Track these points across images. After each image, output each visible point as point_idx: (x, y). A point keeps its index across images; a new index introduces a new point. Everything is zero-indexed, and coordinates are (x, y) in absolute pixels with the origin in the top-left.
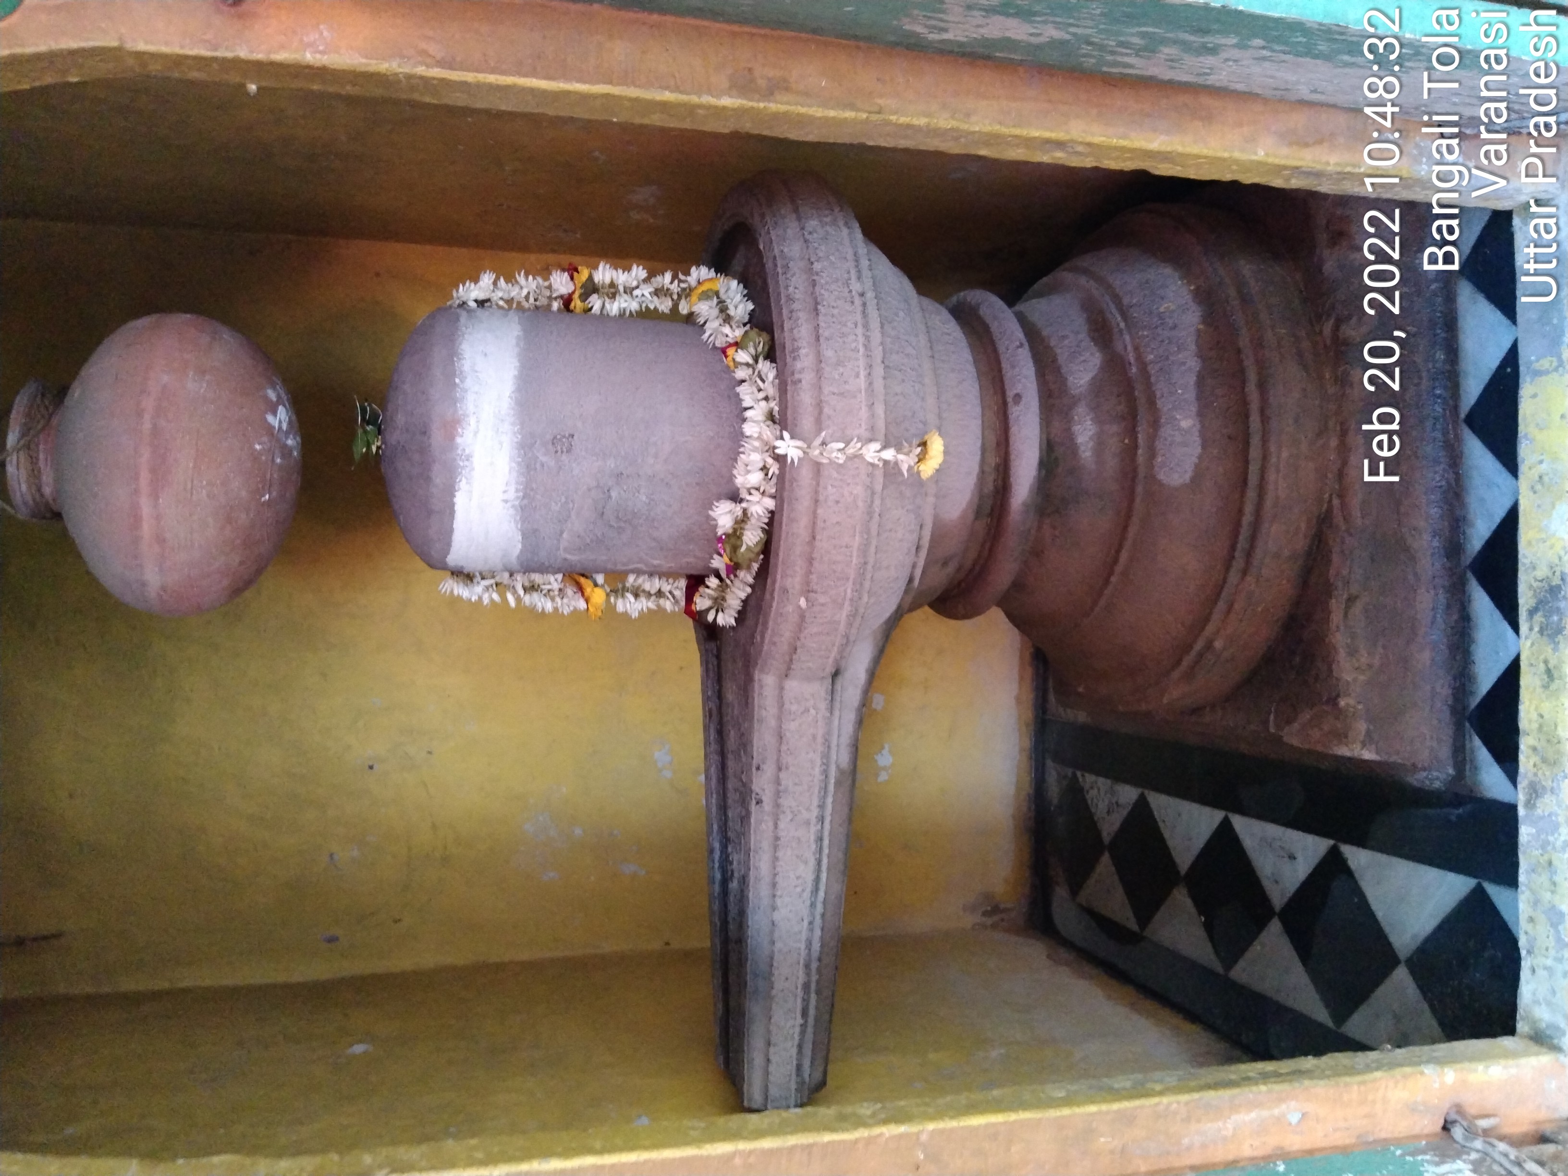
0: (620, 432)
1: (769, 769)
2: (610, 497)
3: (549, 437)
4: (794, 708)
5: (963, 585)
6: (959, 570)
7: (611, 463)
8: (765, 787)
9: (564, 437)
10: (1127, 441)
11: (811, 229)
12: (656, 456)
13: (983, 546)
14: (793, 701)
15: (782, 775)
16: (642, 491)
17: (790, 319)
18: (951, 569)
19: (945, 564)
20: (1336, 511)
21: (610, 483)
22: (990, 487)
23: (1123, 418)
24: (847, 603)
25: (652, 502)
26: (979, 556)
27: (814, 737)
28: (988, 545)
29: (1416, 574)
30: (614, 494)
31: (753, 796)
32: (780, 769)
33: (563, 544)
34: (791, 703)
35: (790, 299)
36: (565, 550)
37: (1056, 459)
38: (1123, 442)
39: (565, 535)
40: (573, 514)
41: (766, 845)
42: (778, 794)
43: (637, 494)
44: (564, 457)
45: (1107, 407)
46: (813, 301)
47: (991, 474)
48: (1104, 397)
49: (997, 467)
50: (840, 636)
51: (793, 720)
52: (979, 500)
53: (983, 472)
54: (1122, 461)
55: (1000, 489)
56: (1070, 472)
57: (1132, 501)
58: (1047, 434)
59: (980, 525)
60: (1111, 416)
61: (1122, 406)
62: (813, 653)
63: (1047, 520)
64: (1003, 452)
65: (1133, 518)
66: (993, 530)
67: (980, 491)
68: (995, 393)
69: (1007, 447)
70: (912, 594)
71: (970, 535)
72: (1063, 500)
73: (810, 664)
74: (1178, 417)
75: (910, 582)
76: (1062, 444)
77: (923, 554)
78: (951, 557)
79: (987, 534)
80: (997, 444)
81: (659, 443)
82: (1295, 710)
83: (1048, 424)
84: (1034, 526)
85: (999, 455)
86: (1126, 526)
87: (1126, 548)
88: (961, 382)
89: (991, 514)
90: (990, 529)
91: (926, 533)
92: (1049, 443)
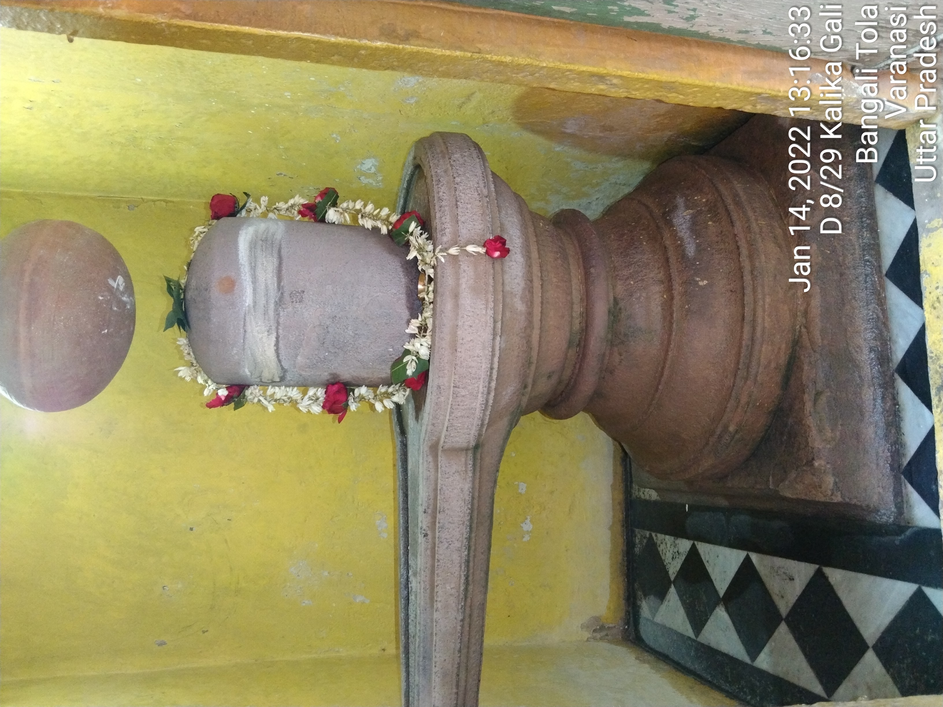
0: (335, 289)
2: (328, 332)
3: (288, 292)
4: (448, 470)
5: (564, 394)
6: (560, 382)
9: (298, 292)
10: (665, 296)
11: (454, 159)
13: (575, 367)
15: (440, 516)
16: (350, 328)
17: (440, 211)
18: (554, 380)
19: (549, 377)
20: (805, 337)
21: (328, 323)
22: (577, 327)
23: (662, 282)
24: (480, 395)
26: (573, 373)
27: (462, 490)
28: (578, 366)
29: (860, 377)
30: (330, 330)
33: (298, 364)
34: (446, 466)
35: (440, 199)
36: (300, 368)
37: (620, 309)
38: (663, 297)
39: (299, 358)
40: (304, 342)
45: (652, 275)
46: (454, 200)
47: (577, 318)
48: (649, 269)
49: (581, 314)
50: (476, 419)
51: (447, 478)
52: (571, 335)
53: (572, 317)
54: (662, 309)
55: (584, 328)
56: (629, 317)
57: (670, 335)
58: (614, 293)
59: (572, 353)
60: (654, 281)
61: (661, 274)
62: (459, 431)
63: (616, 349)
64: (585, 304)
65: (671, 346)
66: (581, 356)
67: (571, 328)
68: (579, 268)
69: (587, 300)
70: (527, 396)
71: (566, 358)
72: (626, 335)
73: (457, 439)
74: (698, 279)
75: (525, 387)
76: (623, 300)
77: (533, 368)
78: (553, 372)
79: (577, 359)
80: (581, 299)
81: (360, 297)
82: (785, 472)
83: (614, 287)
84: (607, 352)
85: (583, 306)
86: (667, 351)
87: (667, 366)
88: (556, 259)
89: (579, 345)
90: (579, 355)
91: (534, 354)
92: (615, 299)
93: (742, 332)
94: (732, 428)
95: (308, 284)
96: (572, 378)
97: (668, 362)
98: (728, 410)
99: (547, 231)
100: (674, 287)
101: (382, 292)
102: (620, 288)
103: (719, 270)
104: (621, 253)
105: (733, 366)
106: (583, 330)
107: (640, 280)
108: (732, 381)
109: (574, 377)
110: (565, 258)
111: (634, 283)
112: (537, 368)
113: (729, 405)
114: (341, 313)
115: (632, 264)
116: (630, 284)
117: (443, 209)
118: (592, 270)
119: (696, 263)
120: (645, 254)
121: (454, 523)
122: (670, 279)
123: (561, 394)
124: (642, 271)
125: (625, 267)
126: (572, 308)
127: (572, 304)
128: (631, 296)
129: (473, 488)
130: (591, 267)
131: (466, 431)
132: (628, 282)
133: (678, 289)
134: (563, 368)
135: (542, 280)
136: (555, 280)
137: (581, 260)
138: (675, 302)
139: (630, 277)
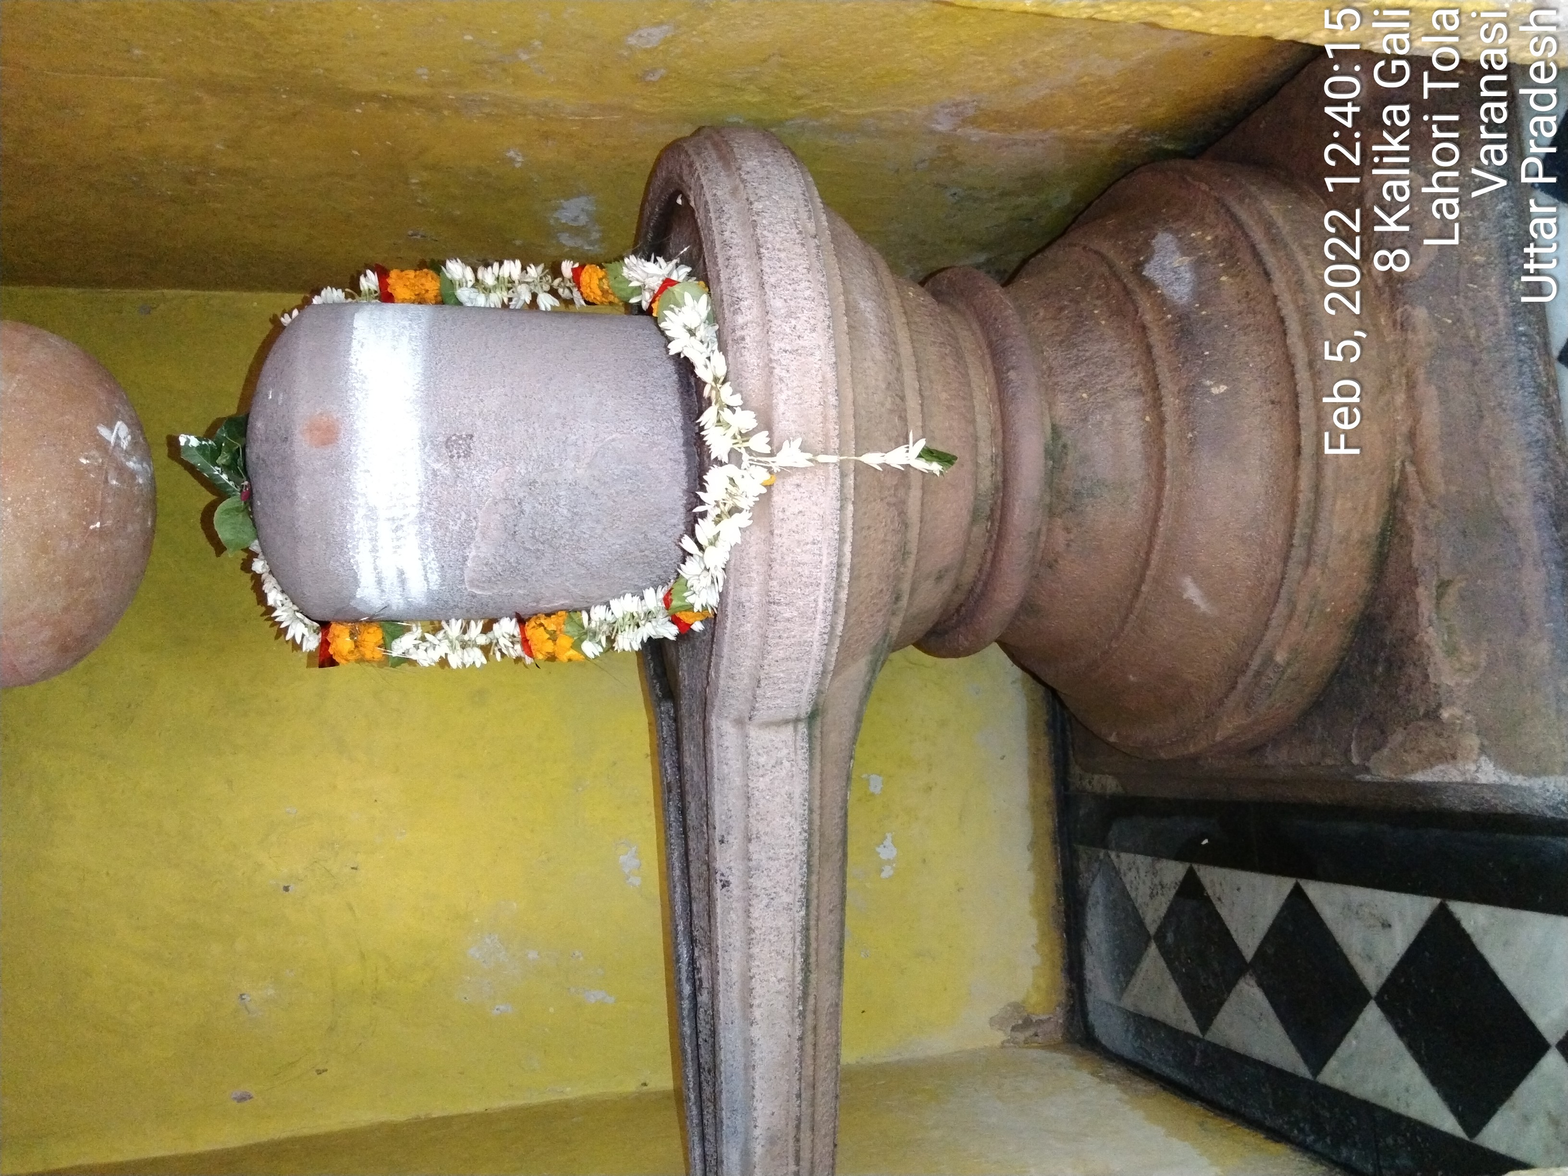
0: (531, 430)
1: (735, 840)
2: (522, 512)
3: (441, 439)
4: (762, 760)
5: (963, 608)
6: (957, 587)
7: (521, 468)
8: (732, 864)
9: (460, 437)
10: (1148, 419)
11: (748, 169)
12: (577, 459)
13: (983, 558)
14: (760, 751)
15: (752, 847)
16: (562, 503)
17: (727, 267)
18: (946, 586)
19: (939, 578)
20: (1412, 480)
21: (521, 495)
22: (986, 484)
23: (1140, 392)
24: (819, 616)
25: (577, 518)
26: (980, 571)
27: (790, 796)
28: (990, 555)
29: (1518, 549)
30: (527, 508)
31: (718, 877)
32: (750, 840)
33: (468, 575)
34: (759, 754)
35: (726, 244)
36: (471, 582)
37: (1065, 446)
38: (1143, 420)
39: (469, 563)
40: (477, 532)
41: (737, 939)
42: (748, 873)
43: (556, 507)
44: (461, 462)
45: (1120, 381)
46: (753, 244)
47: (987, 467)
48: (1115, 369)
49: (993, 460)
50: (813, 662)
51: (762, 776)
52: (976, 499)
53: (977, 465)
54: (1143, 443)
55: (1000, 484)
56: (1084, 459)
57: (1160, 489)
58: (1051, 418)
59: (979, 531)
60: (1125, 390)
61: (1138, 378)
62: (781, 686)
63: (1059, 521)
64: (1000, 439)
65: (1164, 510)
66: (995, 536)
67: (976, 487)
68: (986, 372)
69: (1004, 432)
70: (902, 615)
71: (968, 542)
72: (1077, 494)
73: (779, 701)
74: (1208, 383)
75: (898, 599)
76: (1069, 428)
77: (911, 563)
78: (947, 569)
79: (989, 542)
80: (992, 431)
81: (580, 443)
82: (1383, 732)
83: (1051, 405)
84: (1044, 529)
85: (996, 446)
86: (1156, 520)
87: (1157, 547)
88: (943, 357)
89: (990, 517)
90: (991, 536)
91: (913, 533)
92: (1054, 428)
93: (1296, 478)
94: (1280, 657)
95: (479, 423)
96: (979, 580)
97: (1159, 541)
98: (1274, 622)
99: (923, 306)
100: (1164, 399)
101: (622, 433)
102: (1062, 408)
103: (1247, 363)
104: (1062, 341)
105: (1280, 542)
106: (997, 489)
107: (1100, 391)
108: (1279, 570)
109: (983, 577)
110: (959, 356)
111: (1090, 395)
112: (917, 563)
113: (1274, 615)
114: (545, 475)
115: (1082, 362)
116: (1082, 398)
117: (732, 262)
118: (1012, 375)
119: (1203, 353)
120: (1105, 341)
121: (778, 859)
122: (1155, 385)
123: (958, 611)
124: (1101, 374)
125: (1071, 367)
126: (975, 447)
127: (976, 439)
128: (1085, 420)
129: (810, 791)
130: (1008, 370)
131: (794, 685)
132: (1078, 395)
133: (1171, 403)
134: (963, 562)
135: (922, 396)
136: (944, 396)
137: (987, 357)
138: (1168, 427)
139: (1082, 384)
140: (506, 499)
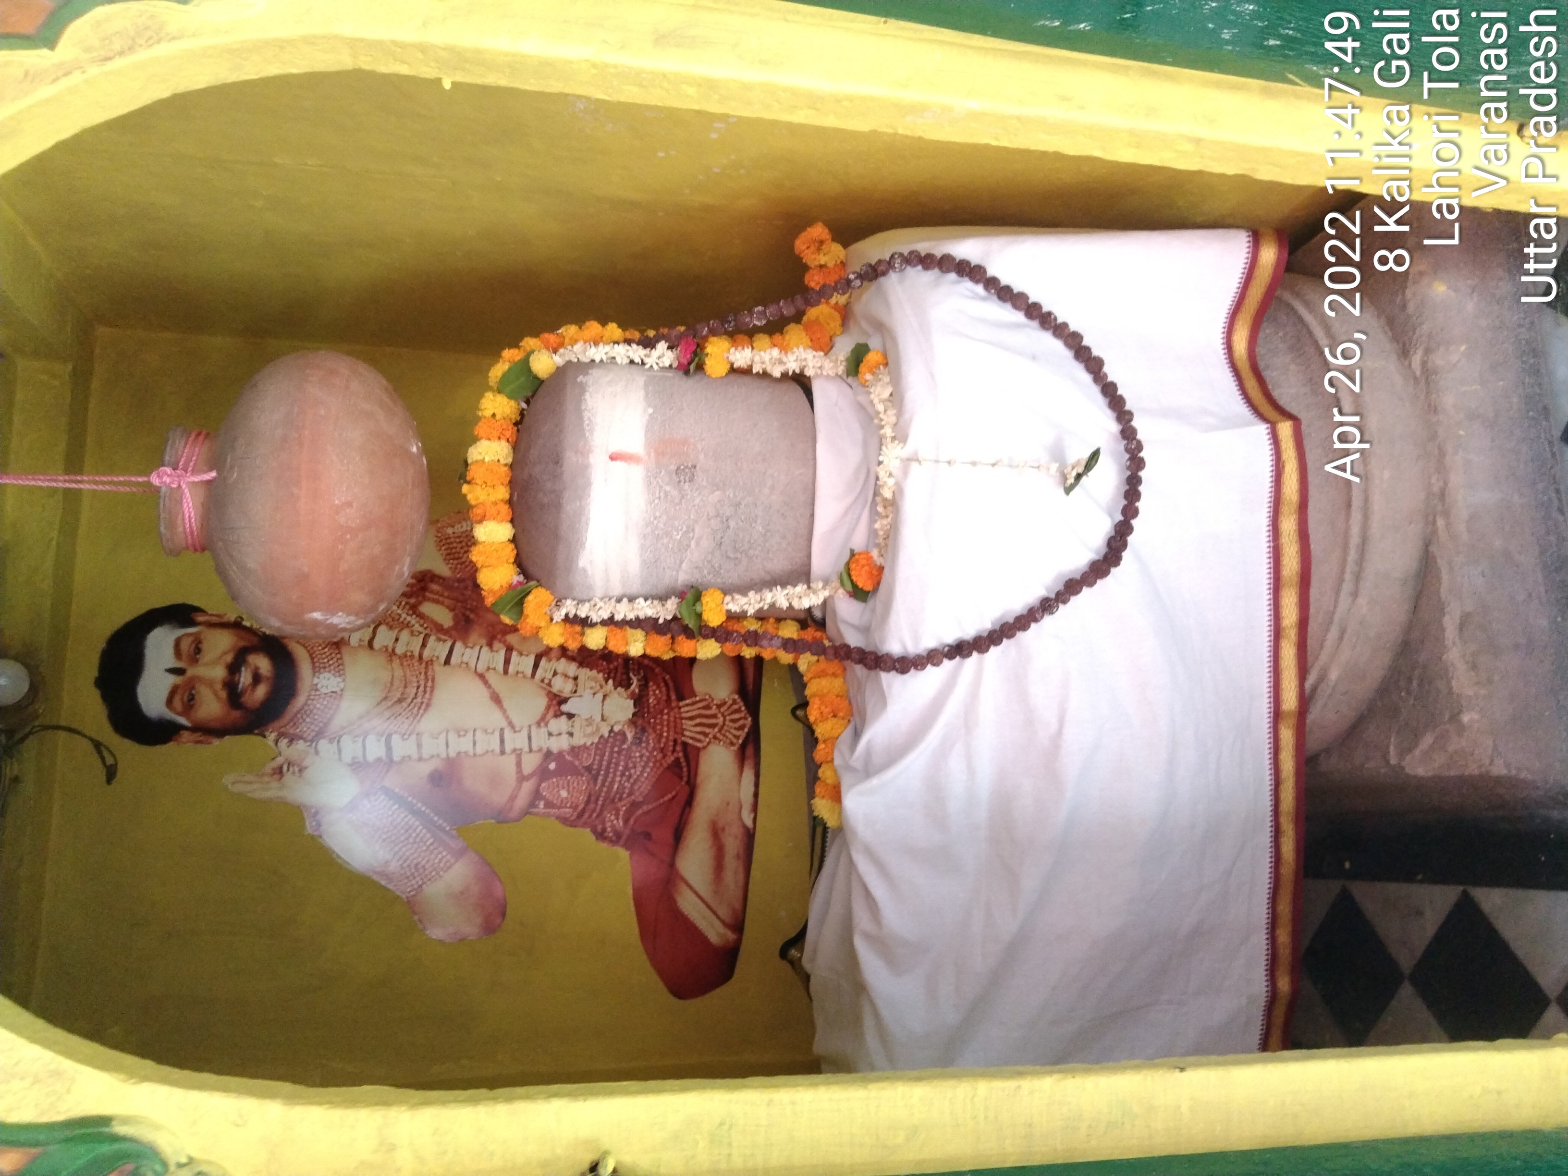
0: (739, 464)
2: (728, 527)
3: (673, 467)
7: (730, 493)
9: (687, 467)
12: (772, 488)
21: (728, 514)
25: (767, 533)
30: (732, 524)
36: (683, 581)
40: (693, 543)
43: (754, 525)
44: (687, 486)
81: (776, 475)
95: (700, 456)
101: (807, 468)
114: (748, 498)
140: (717, 516)
